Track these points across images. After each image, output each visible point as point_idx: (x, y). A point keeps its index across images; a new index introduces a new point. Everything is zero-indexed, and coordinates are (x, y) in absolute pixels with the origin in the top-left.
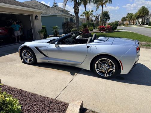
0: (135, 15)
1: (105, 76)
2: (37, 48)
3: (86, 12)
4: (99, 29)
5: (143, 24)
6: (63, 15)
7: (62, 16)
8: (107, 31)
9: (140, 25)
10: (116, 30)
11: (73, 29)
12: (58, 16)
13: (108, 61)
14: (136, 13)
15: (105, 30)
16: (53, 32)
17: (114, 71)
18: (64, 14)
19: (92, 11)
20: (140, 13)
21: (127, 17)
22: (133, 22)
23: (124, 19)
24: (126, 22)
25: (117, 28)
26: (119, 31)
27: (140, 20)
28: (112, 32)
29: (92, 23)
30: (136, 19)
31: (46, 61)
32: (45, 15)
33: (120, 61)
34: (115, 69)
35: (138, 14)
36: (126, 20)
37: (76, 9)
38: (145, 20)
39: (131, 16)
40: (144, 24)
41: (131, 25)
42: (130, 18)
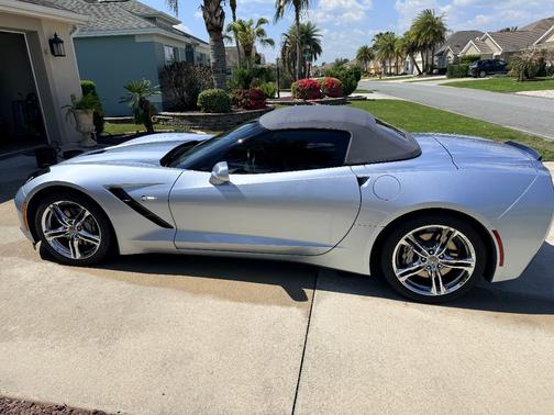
0: (403, 40)
1: (434, 292)
2: (118, 192)
3: (237, 26)
4: (298, 90)
5: (429, 70)
6: (158, 35)
7: (156, 39)
8: (326, 98)
9: (420, 74)
10: (353, 95)
11: (204, 93)
12: (138, 40)
13: (450, 233)
14: (408, 33)
15: (321, 96)
16: (131, 104)
17: (470, 271)
18: (163, 32)
19: (262, 21)
20: (419, 36)
21: (375, 47)
22: (396, 66)
23: (365, 55)
24: (371, 65)
25: (355, 87)
26: (365, 99)
27: (419, 58)
28: (344, 103)
29: (260, 66)
30: (407, 53)
31: (166, 245)
32: (92, 35)
33: (495, 232)
34: (473, 264)
35: (414, 38)
36: (372, 58)
37: (210, 13)
38: (436, 58)
39: (390, 45)
40: (431, 74)
41: (391, 74)
42: (387, 52)
